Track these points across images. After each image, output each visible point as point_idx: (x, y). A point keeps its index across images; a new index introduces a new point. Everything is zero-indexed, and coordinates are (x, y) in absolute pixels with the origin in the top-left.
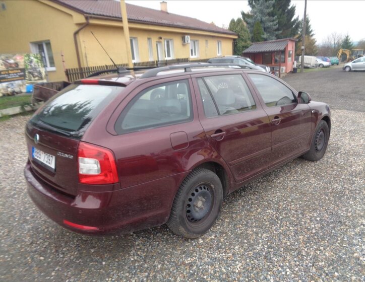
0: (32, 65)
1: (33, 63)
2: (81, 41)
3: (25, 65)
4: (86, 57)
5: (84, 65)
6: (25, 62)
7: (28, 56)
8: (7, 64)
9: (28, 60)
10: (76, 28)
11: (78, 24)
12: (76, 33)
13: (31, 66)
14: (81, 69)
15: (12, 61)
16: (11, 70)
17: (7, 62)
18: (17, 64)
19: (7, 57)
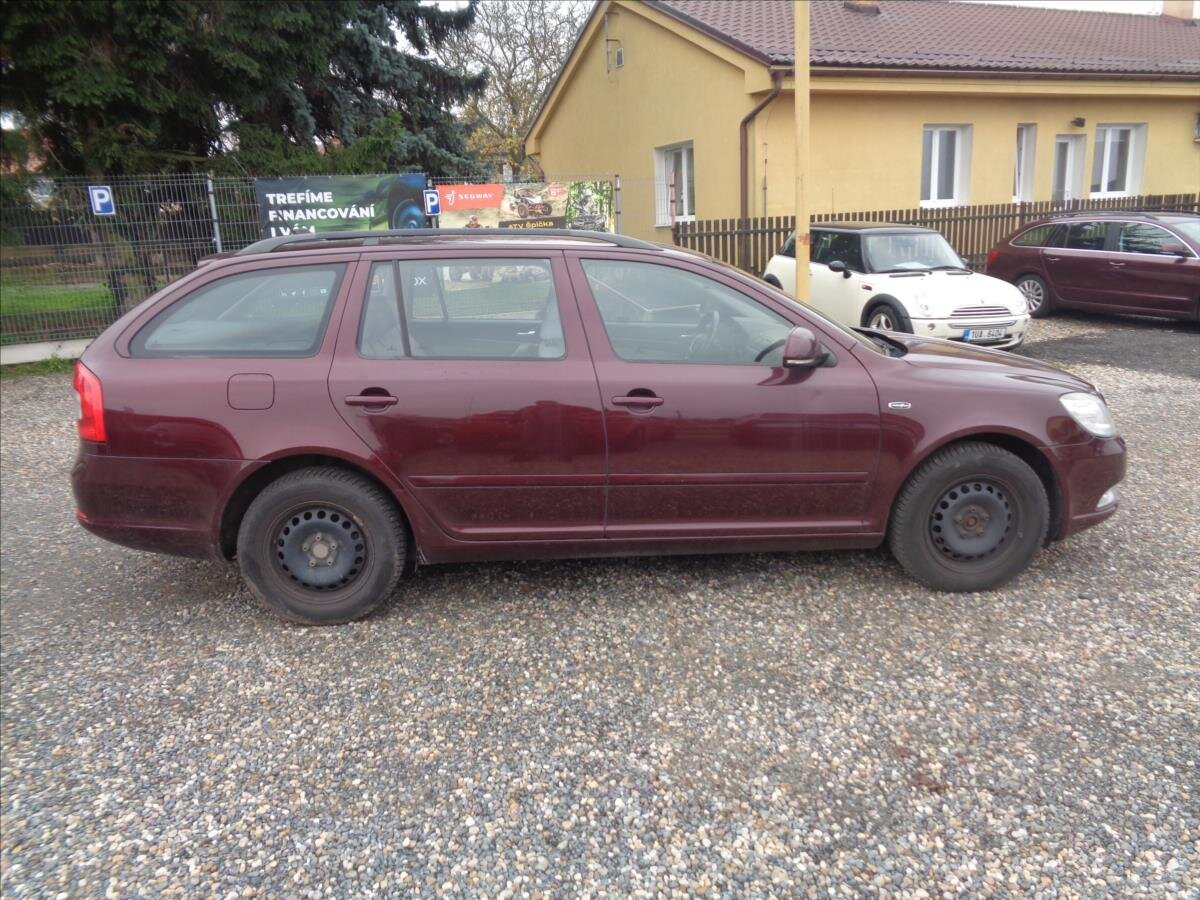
0: (586, 209)
1: (589, 204)
2: (759, 142)
3: (568, 210)
4: (765, 189)
5: (756, 212)
6: (569, 203)
7: (580, 186)
8: (526, 206)
9: (578, 196)
10: (749, 107)
11: (755, 95)
12: (748, 121)
13: (582, 211)
14: (744, 221)
15: (537, 200)
16: (532, 221)
17: (526, 202)
18: (547, 207)
19: (528, 190)
